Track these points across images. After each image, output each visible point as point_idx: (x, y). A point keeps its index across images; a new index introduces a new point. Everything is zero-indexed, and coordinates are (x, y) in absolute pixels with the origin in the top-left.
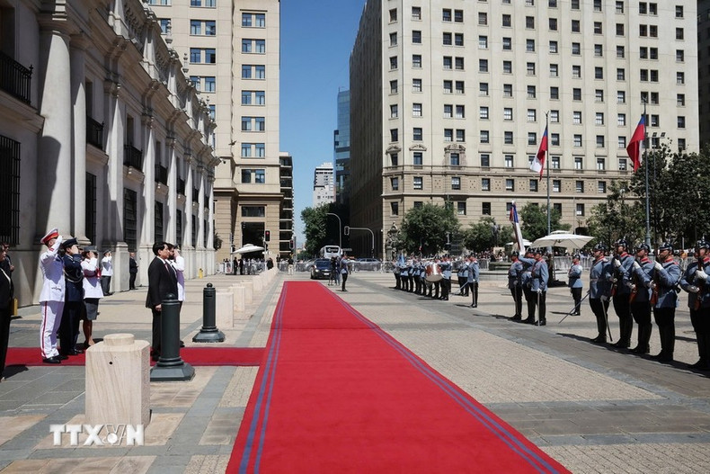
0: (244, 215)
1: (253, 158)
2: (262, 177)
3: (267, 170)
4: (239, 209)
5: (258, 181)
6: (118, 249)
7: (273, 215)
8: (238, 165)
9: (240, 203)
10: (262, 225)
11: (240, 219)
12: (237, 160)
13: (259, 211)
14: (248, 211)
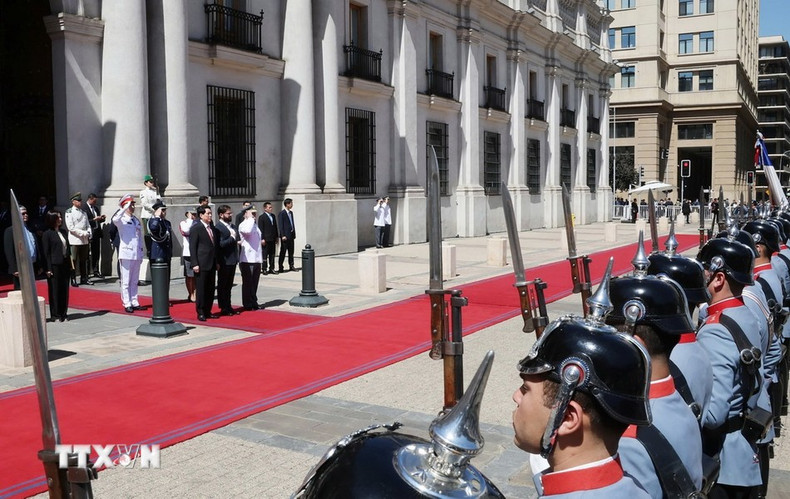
0: (681, 137)
1: (697, 54)
2: (709, 81)
3: (717, 70)
4: (675, 129)
5: (703, 87)
6: (407, 194)
7: (725, 135)
8: (672, 67)
9: (675, 120)
10: (708, 151)
11: (676, 143)
12: (671, 60)
13: (705, 130)
14: (686, 131)
